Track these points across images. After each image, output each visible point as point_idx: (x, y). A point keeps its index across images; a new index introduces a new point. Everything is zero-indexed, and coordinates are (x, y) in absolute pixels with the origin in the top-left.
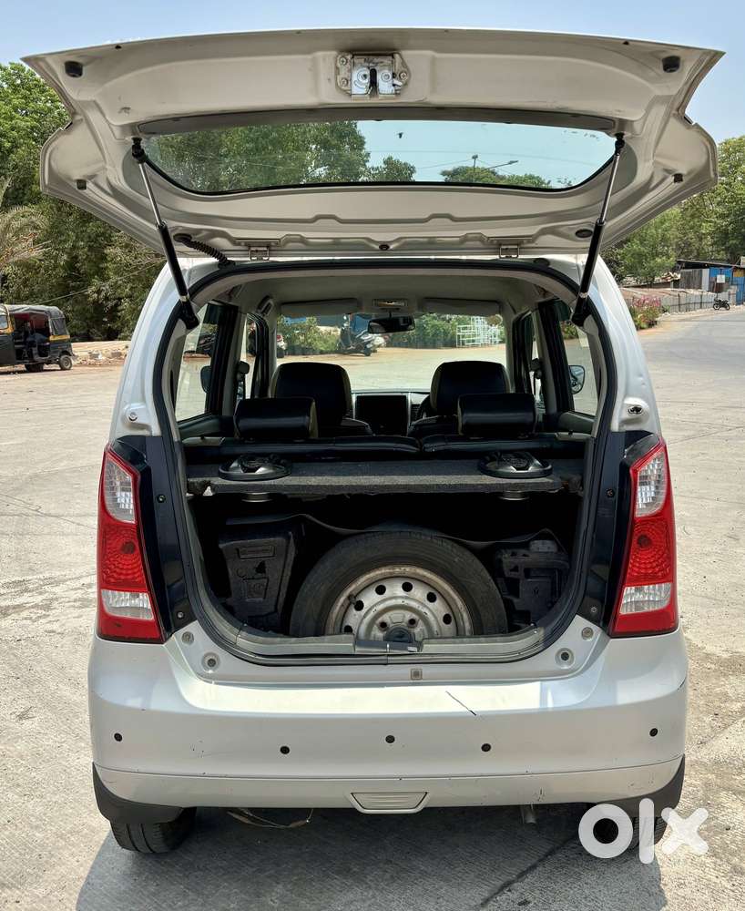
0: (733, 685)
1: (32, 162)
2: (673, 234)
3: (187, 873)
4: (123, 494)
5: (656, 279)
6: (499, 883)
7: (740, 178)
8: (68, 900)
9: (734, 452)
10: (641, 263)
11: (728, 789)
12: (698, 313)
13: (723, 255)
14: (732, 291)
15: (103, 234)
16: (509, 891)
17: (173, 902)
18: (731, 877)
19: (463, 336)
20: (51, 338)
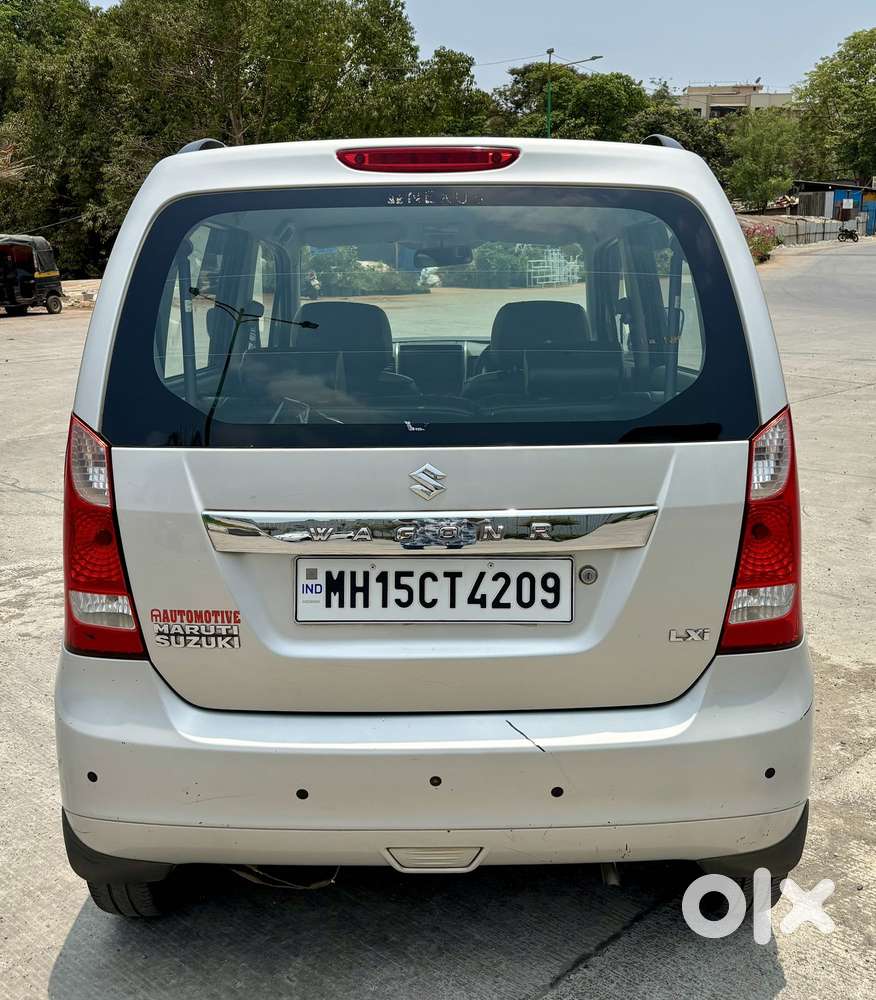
0: (865, 705)
1: (14, 60)
2: (791, 149)
3: (184, 942)
4: (97, 470)
5: (769, 204)
6: (573, 957)
7: (871, 81)
8: (35, 976)
9: (864, 414)
10: (751, 184)
11: (860, 838)
12: (821, 245)
13: (850, 174)
14: (860, 219)
15: (99, 148)
16: (586, 967)
17: (165, 980)
18: (865, 951)
19: (535, 274)
20: (37, 275)
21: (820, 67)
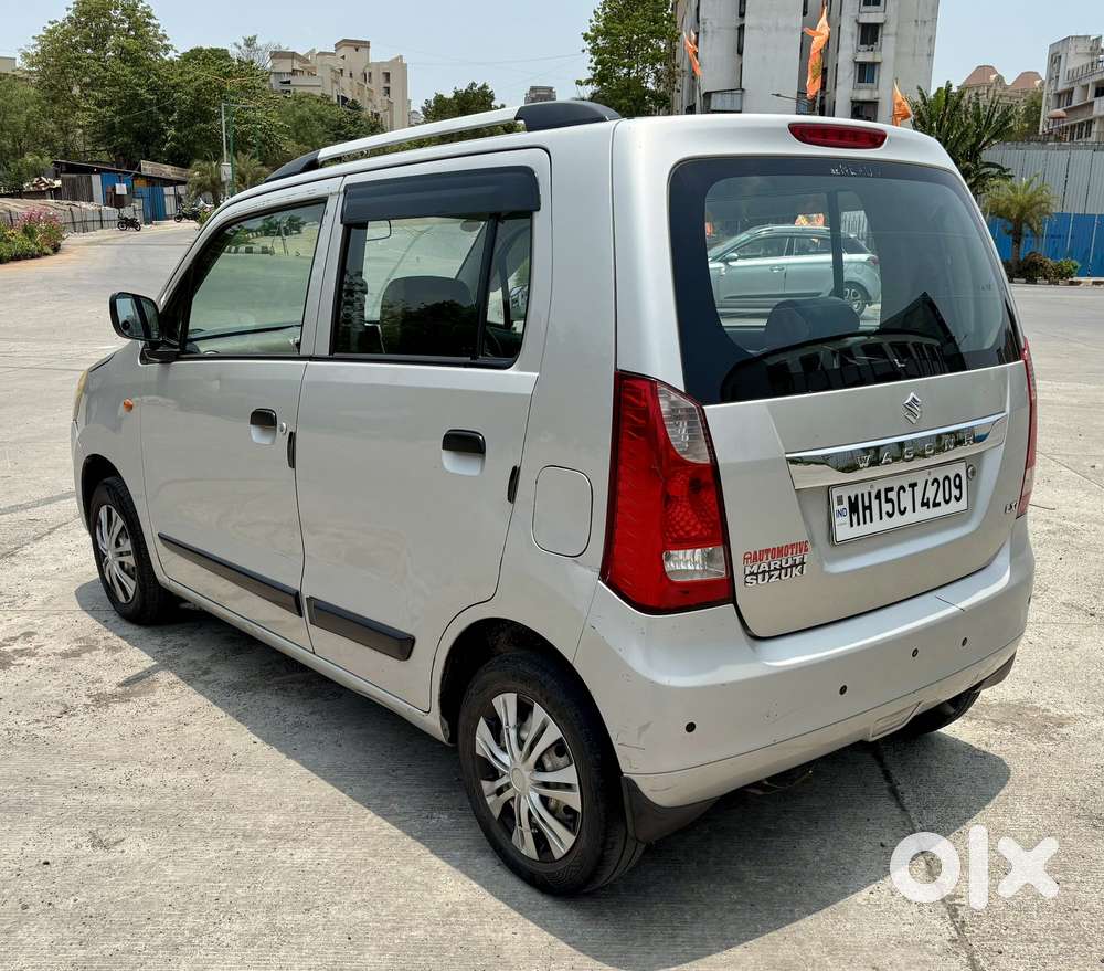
5: (25, 185)
14: (136, 206)
21: (50, 32)
